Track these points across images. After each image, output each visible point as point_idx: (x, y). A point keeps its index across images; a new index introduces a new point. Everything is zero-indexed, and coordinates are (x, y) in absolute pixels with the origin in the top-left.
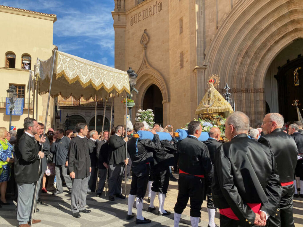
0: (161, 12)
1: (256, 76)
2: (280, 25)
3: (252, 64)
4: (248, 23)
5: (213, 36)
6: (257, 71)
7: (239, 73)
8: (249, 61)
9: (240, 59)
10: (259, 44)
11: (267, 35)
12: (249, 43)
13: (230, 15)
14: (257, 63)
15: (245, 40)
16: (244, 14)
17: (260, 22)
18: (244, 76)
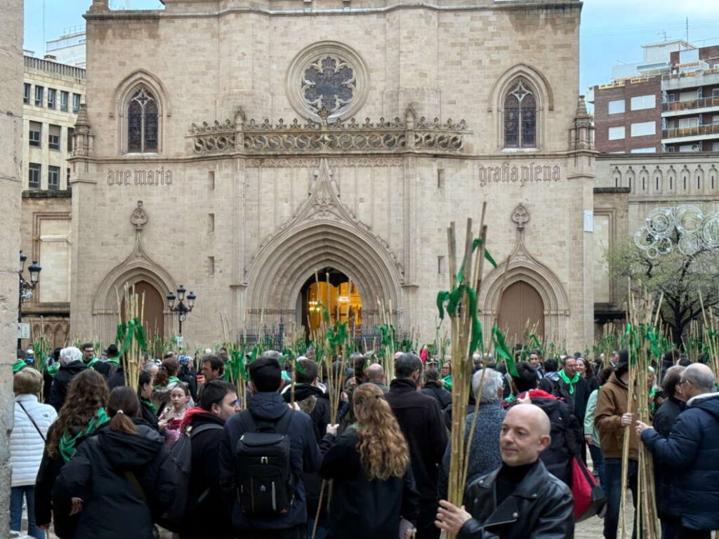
0: (171, 187)
1: (290, 296)
2: (316, 253)
3: (288, 284)
4: (291, 247)
5: (257, 255)
6: (292, 291)
7: (276, 294)
8: (285, 281)
9: (278, 279)
10: (296, 266)
11: (304, 260)
12: (288, 265)
13: (276, 238)
14: (292, 284)
15: (284, 262)
16: (288, 240)
17: (300, 250)
18: (279, 296)
